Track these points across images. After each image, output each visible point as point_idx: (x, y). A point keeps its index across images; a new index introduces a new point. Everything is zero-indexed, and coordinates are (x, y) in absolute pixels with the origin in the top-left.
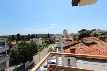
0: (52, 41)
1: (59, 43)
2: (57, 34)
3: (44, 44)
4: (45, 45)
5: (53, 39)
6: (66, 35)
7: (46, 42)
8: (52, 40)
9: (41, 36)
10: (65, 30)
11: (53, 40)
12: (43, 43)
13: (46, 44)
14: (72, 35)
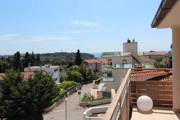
0: (90, 73)
1: (111, 79)
2: (104, 54)
3: (65, 82)
4: (68, 86)
5: (93, 68)
6: (134, 56)
7: (70, 78)
8: (90, 70)
9: (52, 59)
10: (129, 41)
11: (92, 72)
12: (61, 81)
13: (70, 83)
14: (150, 56)
